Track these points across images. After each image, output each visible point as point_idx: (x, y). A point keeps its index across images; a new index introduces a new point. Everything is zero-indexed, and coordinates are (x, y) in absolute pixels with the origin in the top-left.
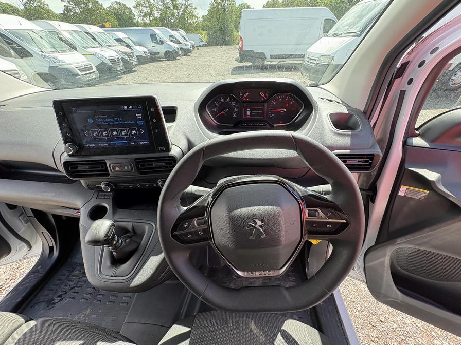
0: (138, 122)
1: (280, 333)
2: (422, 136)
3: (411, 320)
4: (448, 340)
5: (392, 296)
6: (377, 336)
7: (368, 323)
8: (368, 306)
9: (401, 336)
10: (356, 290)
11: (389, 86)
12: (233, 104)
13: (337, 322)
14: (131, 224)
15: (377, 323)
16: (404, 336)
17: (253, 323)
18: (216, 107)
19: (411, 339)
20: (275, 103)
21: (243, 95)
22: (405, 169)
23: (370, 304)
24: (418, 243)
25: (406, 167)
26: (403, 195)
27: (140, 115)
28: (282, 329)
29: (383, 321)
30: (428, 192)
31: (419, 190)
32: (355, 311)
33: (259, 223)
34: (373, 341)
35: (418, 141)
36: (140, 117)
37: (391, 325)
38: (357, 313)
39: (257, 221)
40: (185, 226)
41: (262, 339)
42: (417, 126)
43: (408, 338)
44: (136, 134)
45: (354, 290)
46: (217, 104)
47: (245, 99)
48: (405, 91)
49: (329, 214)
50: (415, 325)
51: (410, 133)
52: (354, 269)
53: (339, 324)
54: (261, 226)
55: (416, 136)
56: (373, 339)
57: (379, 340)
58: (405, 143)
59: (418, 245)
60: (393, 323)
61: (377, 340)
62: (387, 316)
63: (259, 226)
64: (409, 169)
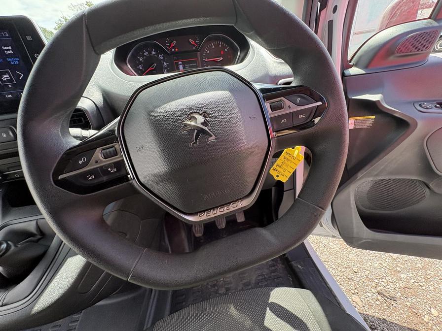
0: (9, 60)
1: (268, 308)
2: (356, 65)
3: (378, 263)
4: (410, 271)
5: (364, 237)
6: (356, 287)
7: (345, 277)
8: (340, 261)
9: (375, 280)
10: (327, 250)
11: (316, 20)
12: (161, 57)
13: (321, 282)
14: (34, 223)
15: (352, 274)
16: (377, 279)
17: (232, 307)
18: (140, 63)
19: (383, 280)
20: (208, 52)
21: (171, 45)
22: (349, 99)
23: (342, 259)
24: (376, 173)
25: (350, 97)
26: (353, 128)
27: (10, 48)
28: (270, 302)
29: (356, 271)
30: (374, 117)
31: (366, 117)
32: (331, 270)
33: (200, 119)
34: (354, 294)
35: (353, 71)
36: (11, 52)
37: (364, 273)
38: (334, 271)
39: (197, 116)
40: (80, 162)
41: (248, 323)
42: (349, 59)
43: (381, 280)
44: (10, 80)
45: (325, 250)
46: (141, 60)
47: (173, 50)
48: (332, 21)
49: (298, 100)
50: (382, 266)
51: (345, 65)
52: (321, 226)
53: (323, 284)
54: (204, 124)
55: (351, 67)
56: (353, 292)
57: (358, 290)
58: (343, 75)
59: (377, 175)
60: (365, 270)
61: (356, 291)
62: (358, 265)
63: (202, 124)
64: (353, 98)
